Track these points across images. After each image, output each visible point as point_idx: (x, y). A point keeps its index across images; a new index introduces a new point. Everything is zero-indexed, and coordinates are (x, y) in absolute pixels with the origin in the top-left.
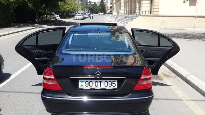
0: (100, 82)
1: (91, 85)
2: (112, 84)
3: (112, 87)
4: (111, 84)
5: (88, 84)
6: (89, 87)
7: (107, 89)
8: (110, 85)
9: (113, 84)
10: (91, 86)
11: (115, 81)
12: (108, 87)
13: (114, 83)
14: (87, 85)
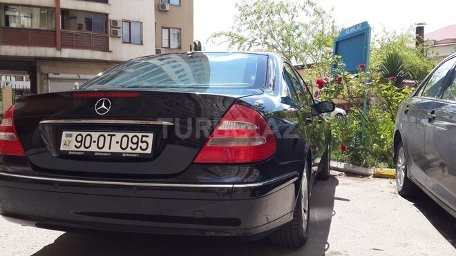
0: (111, 136)
1: (87, 145)
2: (140, 144)
3: (139, 151)
4: (137, 143)
5: (81, 142)
6: (82, 149)
7: (123, 155)
8: (134, 146)
9: (142, 142)
10: (87, 148)
11: (148, 136)
12: (129, 150)
13: (144, 139)
14: (78, 145)
